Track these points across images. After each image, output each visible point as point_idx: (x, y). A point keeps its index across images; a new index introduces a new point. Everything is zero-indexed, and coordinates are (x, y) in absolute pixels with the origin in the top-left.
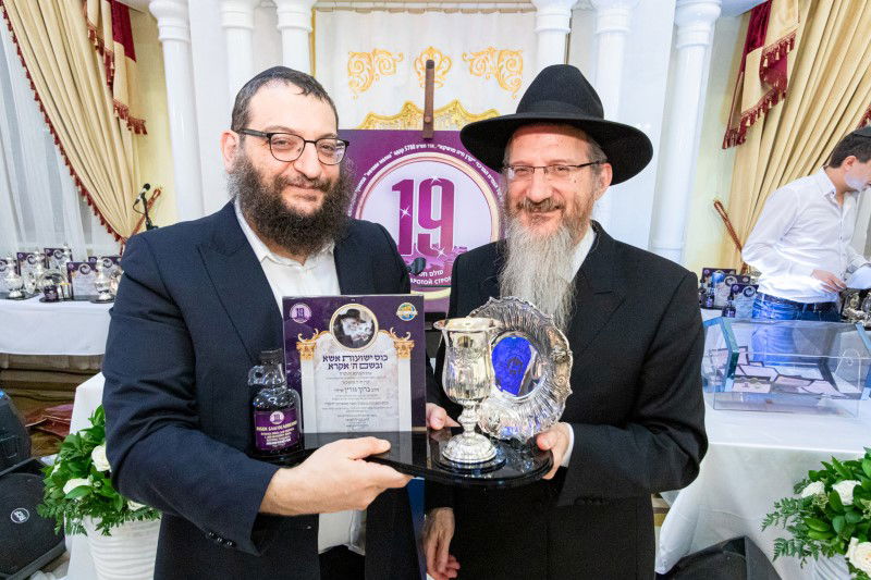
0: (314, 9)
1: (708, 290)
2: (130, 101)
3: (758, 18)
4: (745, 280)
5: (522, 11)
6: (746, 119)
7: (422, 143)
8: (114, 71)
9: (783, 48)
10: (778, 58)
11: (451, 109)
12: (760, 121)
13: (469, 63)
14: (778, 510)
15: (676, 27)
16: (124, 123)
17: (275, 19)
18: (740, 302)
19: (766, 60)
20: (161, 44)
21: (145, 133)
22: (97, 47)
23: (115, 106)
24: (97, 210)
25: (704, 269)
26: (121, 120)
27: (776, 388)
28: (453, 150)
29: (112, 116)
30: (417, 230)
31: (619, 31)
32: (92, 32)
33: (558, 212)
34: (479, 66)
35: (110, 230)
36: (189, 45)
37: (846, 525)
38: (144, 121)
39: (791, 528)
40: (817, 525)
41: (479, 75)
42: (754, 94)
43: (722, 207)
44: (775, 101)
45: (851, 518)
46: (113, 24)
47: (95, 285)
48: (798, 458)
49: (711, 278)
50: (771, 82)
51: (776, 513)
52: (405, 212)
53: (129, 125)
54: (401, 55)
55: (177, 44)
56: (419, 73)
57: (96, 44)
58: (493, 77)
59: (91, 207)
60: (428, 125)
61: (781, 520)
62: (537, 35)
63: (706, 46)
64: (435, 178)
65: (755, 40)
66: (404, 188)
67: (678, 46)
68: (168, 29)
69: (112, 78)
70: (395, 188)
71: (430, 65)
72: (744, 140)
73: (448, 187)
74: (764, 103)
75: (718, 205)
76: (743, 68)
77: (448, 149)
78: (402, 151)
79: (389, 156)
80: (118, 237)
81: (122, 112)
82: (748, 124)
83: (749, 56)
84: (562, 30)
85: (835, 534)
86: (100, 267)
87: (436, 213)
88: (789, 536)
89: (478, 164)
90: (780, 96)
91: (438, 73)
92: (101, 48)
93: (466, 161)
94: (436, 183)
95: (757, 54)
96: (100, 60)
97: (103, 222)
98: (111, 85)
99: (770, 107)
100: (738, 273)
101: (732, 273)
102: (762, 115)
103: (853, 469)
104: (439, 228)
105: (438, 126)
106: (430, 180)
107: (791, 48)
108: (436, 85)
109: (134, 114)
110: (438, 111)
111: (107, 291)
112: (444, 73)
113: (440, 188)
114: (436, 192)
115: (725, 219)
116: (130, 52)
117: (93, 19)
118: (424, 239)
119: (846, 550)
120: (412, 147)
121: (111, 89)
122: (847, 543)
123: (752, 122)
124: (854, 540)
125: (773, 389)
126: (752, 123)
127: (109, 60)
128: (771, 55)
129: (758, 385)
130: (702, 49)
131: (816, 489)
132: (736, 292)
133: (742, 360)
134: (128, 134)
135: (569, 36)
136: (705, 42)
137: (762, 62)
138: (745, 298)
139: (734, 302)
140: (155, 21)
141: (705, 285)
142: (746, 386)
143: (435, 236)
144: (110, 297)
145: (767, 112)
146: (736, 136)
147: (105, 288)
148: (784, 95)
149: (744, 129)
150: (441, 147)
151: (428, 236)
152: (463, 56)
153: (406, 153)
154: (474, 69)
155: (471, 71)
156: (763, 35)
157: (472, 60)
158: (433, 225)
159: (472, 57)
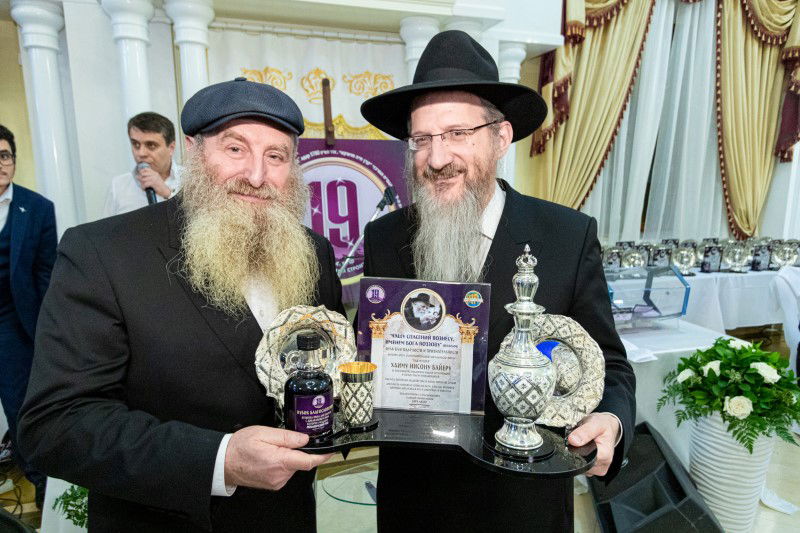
0: (209, 27)
3: (547, 62)
5: (389, 43)
6: (546, 134)
7: (325, 149)
9: (566, 82)
10: (563, 90)
11: (337, 122)
13: (348, 84)
14: (665, 394)
19: (556, 92)
28: (353, 156)
30: (328, 225)
33: (461, 176)
34: (357, 86)
36: (63, 54)
37: (722, 389)
39: (681, 403)
40: (700, 395)
44: (561, 123)
45: (722, 384)
48: (665, 358)
50: (559, 108)
51: (665, 397)
52: (316, 210)
54: (290, 74)
56: (307, 90)
60: (329, 133)
61: (671, 399)
64: (339, 180)
65: (547, 77)
66: (313, 188)
68: (35, 36)
71: (326, 83)
72: (544, 150)
73: (351, 187)
74: (555, 123)
77: (349, 154)
78: (307, 156)
82: (548, 137)
83: (544, 89)
85: (715, 397)
87: (343, 211)
88: (683, 407)
89: (374, 167)
90: (565, 118)
93: (364, 165)
94: (341, 184)
95: (550, 86)
99: (559, 125)
102: (555, 130)
103: (711, 355)
104: (347, 222)
105: (337, 135)
106: (335, 182)
107: (570, 83)
113: (345, 188)
114: (342, 192)
118: (335, 233)
119: (723, 407)
120: (317, 153)
122: (723, 401)
123: (550, 136)
124: (727, 398)
128: (558, 88)
131: (687, 374)
137: (554, 93)
143: (344, 230)
145: (557, 128)
146: (538, 147)
148: (568, 118)
149: (545, 141)
150: (343, 153)
151: (338, 230)
152: (344, 77)
153: (312, 158)
154: (353, 89)
155: (351, 91)
156: (552, 73)
157: (351, 82)
158: (341, 220)
159: (351, 79)
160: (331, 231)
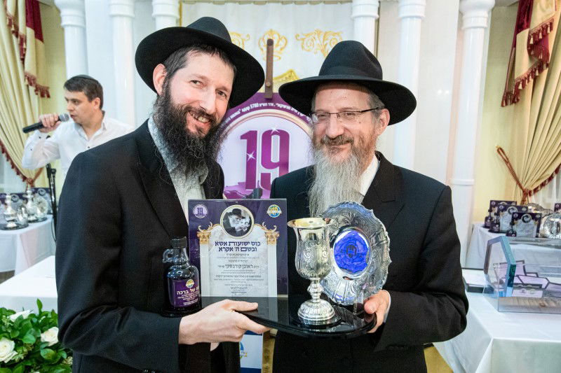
0: (181, 1)
1: (495, 218)
2: (37, 72)
3: (524, 7)
4: (524, 209)
5: (341, 2)
6: (519, 83)
7: (263, 102)
8: (25, 49)
9: (545, 29)
10: (541, 37)
11: (287, 76)
12: (530, 85)
13: (301, 42)
15: (461, 14)
16: (32, 89)
17: (151, 9)
18: (520, 227)
19: (532, 39)
20: (63, 29)
21: (49, 96)
22: (13, 32)
23: (26, 76)
24: (8, 157)
25: (491, 201)
26: (30, 87)
27: (547, 293)
28: (289, 108)
29: (24, 83)
30: (260, 169)
31: (417, 17)
32: (10, 20)
33: (349, 144)
34: (309, 45)
35: (18, 173)
36: (84, 30)
38: (48, 88)
41: (309, 51)
42: (524, 65)
43: (503, 151)
44: (541, 70)
46: (27, 14)
47: (5, 215)
49: (496, 208)
50: (537, 55)
52: (251, 156)
53: (36, 90)
54: (248, 35)
55: (76, 29)
56: (262, 50)
57: (13, 29)
58: (319, 51)
59: (4, 155)
60: (269, 88)
62: (353, 20)
63: (485, 28)
64: (274, 129)
65: (523, 24)
66: (250, 137)
67: (463, 28)
68: (68, 18)
69: (24, 55)
70: (243, 137)
71: (270, 43)
72: (518, 100)
73: (284, 137)
74: (532, 72)
75: (500, 150)
76: (514, 45)
77: (285, 106)
78: (248, 108)
79: (238, 113)
80: (24, 178)
81: (31, 80)
82: (520, 87)
83: (519, 36)
84: (373, 17)
86: (8, 202)
87: (275, 157)
90: (545, 65)
91: (276, 49)
92: (16, 33)
93: (299, 116)
94: (275, 133)
95: (524, 34)
96: (16, 41)
97: (13, 166)
98: (23, 60)
99: (537, 74)
100: (519, 204)
101: (514, 204)
102: (532, 80)
104: (278, 168)
106: (271, 131)
107: (551, 29)
108: (274, 58)
109: (40, 82)
110: (276, 78)
111: (13, 221)
112: (282, 49)
113: (279, 137)
114: (276, 141)
115: (507, 161)
116: (39, 35)
117: (11, 11)
118: (265, 177)
120: (256, 105)
121: (23, 63)
125: (545, 294)
126: (523, 86)
127: (23, 41)
128: (535, 35)
129: (533, 291)
130: (482, 30)
132: (516, 219)
133: (519, 271)
134: (35, 98)
135: (378, 21)
136: (485, 25)
137: (529, 40)
138: (523, 223)
139: (515, 227)
140: (59, 11)
141: (493, 214)
142: (523, 292)
144: (15, 225)
145: (535, 79)
146: (512, 97)
147: (12, 218)
148: (547, 66)
149: (518, 91)
150: (279, 105)
151: (269, 174)
152: (297, 36)
153: (251, 110)
154: (305, 46)
155: (303, 47)
156: (529, 20)
157: (303, 40)
158: (273, 166)
159: (303, 37)
160: (262, 175)
